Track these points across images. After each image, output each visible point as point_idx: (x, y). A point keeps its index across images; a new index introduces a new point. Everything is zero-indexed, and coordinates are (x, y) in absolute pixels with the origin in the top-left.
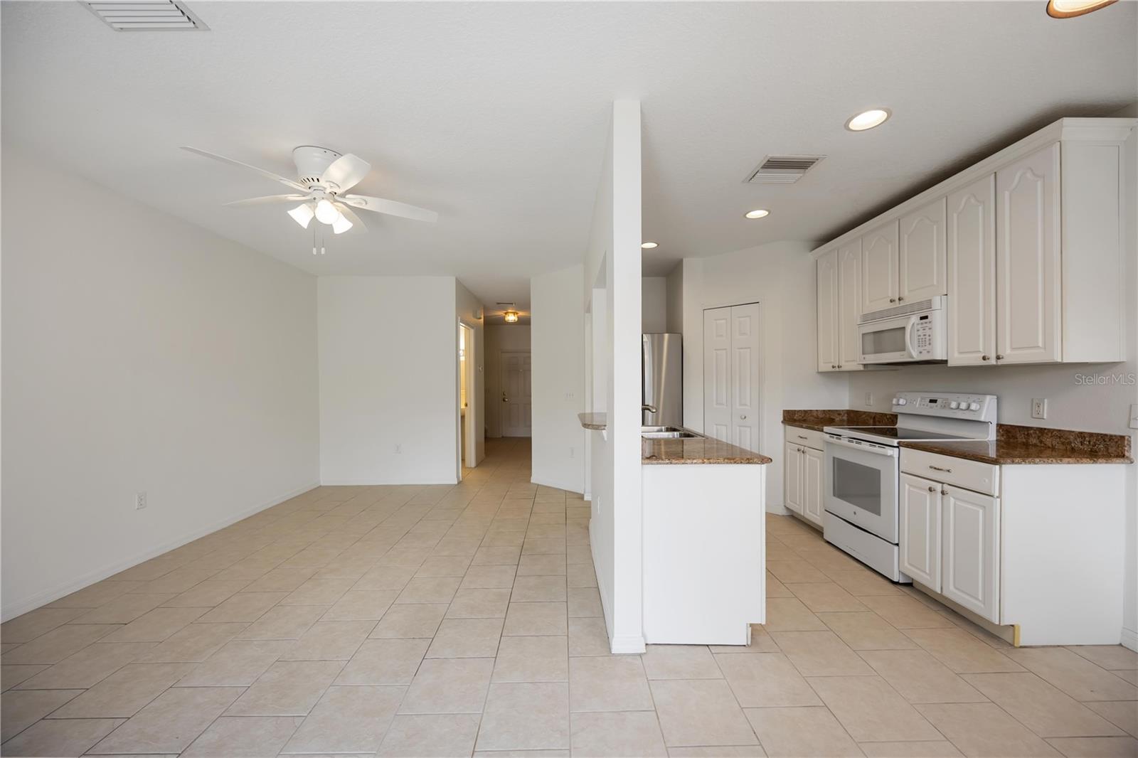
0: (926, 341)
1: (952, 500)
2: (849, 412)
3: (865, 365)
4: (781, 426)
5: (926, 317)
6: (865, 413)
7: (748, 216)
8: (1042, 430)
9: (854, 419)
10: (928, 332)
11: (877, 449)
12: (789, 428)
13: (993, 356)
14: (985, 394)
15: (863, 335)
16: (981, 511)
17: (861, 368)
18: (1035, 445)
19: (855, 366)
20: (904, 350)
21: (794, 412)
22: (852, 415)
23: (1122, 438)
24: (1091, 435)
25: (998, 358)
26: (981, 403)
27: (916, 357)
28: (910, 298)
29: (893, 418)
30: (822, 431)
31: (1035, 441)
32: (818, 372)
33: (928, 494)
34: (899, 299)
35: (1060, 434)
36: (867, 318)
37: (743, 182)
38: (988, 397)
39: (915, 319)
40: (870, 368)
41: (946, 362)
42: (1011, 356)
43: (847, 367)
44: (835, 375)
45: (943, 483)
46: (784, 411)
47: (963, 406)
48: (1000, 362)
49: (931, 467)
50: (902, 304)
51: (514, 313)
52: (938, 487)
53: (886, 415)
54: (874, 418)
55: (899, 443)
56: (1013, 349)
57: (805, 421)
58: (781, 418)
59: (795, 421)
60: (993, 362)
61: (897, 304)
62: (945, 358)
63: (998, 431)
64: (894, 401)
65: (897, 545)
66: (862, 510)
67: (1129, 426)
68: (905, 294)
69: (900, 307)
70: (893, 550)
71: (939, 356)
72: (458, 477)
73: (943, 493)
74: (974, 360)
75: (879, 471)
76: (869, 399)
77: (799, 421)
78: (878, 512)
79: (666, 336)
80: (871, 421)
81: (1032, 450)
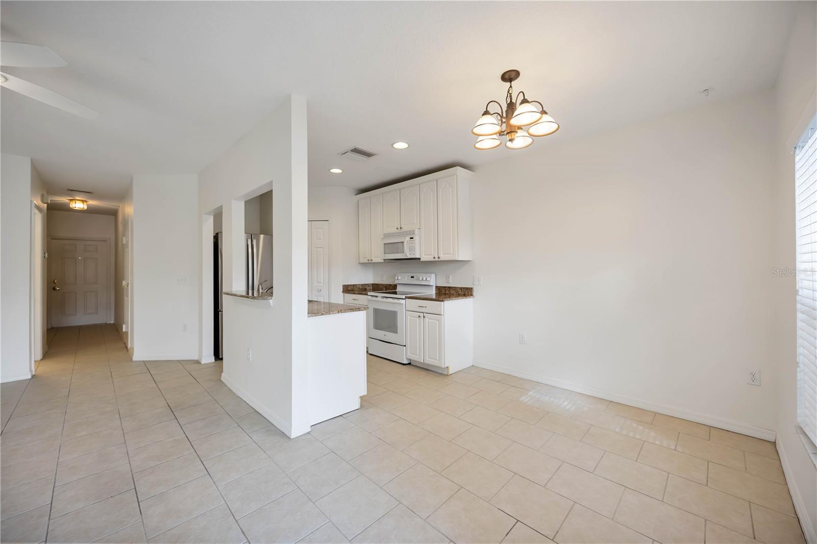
0: (412, 249)
1: (427, 319)
2: (373, 285)
3: (384, 260)
4: (342, 294)
5: (412, 238)
6: (381, 284)
7: (331, 171)
8: (450, 287)
9: (376, 288)
10: (413, 245)
11: (396, 301)
12: (346, 295)
13: (437, 257)
14: (432, 273)
15: (385, 244)
16: (437, 322)
17: (383, 261)
18: (448, 294)
19: (380, 260)
20: (403, 253)
21: (348, 286)
22: (375, 286)
23: (472, 288)
24: (464, 288)
25: (439, 258)
26: (430, 277)
27: (409, 257)
28: (406, 228)
29: (395, 286)
30: (367, 295)
31: (448, 292)
32: (359, 263)
33: (418, 319)
34: (401, 228)
35: (455, 289)
36: (386, 236)
37: (338, 154)
38: (433, 274)
39: (408, 238)
40: (387, 261)
41: (420, 259)
42: (443, 257)
43: (375, 260)
44: (368, 265)
45: (423, 313)
46: (343, 285)
47: (424, 279)
48: (439, 260)
49: (419, 306)
50: (402, 230)
51: (83, 201)
52: (422, 315)
53: (391, 285)
54: (386, 287)
55: (405, 297)
56: (444, 254)
57: (353, 290)
58: (342, 290)
59: (349, 291)
60: (437, 259)
61: (399, 231)
62: (419, 257)
63: (436, 289)
64: (396, 278)
65: (405, 346)
66: (389, 333)
67: (473, 284)
68: (403, 226)
69: (400, 232)
70: (403, 348)
71: (418, 256)
72: (31, 371)
73: (424, 317)
74: (430, 258)
75: (397, 312)
76: (383, 277)
77: (351, 291)
78: (396, 332)
79: (262, 236)
80: (384, 289)
81: (448, 296)
